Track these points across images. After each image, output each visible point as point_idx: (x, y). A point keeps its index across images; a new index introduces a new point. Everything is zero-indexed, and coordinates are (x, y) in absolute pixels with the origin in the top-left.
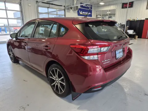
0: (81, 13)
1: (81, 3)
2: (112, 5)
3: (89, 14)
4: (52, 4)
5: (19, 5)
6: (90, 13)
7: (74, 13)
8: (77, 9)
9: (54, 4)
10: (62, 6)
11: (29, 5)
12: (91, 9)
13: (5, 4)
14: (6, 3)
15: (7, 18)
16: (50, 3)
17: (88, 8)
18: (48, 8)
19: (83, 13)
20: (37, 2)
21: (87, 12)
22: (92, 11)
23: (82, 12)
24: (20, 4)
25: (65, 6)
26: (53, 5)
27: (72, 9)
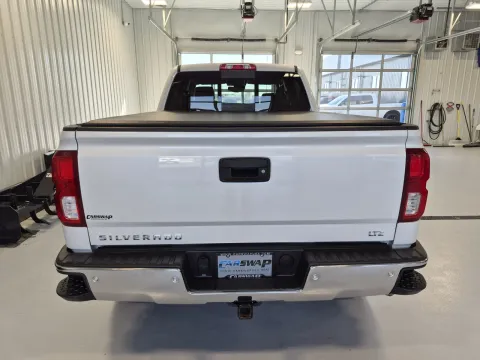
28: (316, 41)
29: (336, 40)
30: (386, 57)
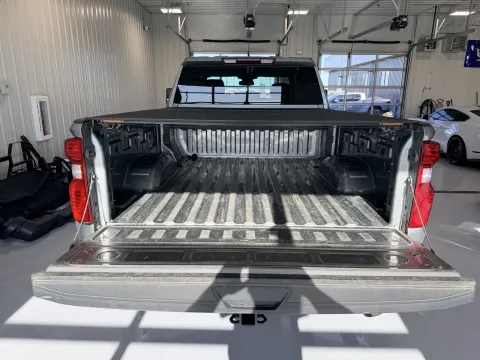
4: (364, 42)
7: (449, 59)
9: (369, 42)
10: (398, 42)
11: (299, 52)
16: (356, 39)
18: (349, 54)
20: (320, 41)
24: (279, 52)
25: (410, 42)
26: (367, 45)
27: (434, 48)
28: (315, 43)
29: (334, 41)
30: (381, 57)
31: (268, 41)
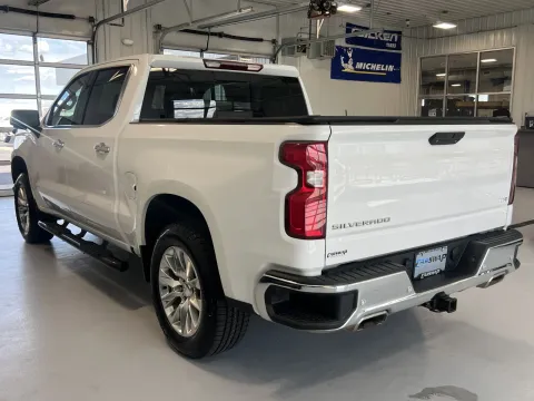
0: (348, 68)
1: (349, 27)
2: (494, 30)
3: (387, 72)
4: (220, 35)
5: (88, 43)
6: (391, 68)
8: (328, 51)
9: (227, 36)
10: (261, 40)
11: (128, 42)
12: (399, 48)
13: (35, 42)
14: (38, 39)
15: (38, 97)
16: (214, 30)
17: (382, 44)
18: (202, 51)
19: (359, 65)
20: (159, 27)
21: (376, 62)
22: (400, 55)
23: (354, 65)
24: (93, 39)
25: (274, 42)
26: (224, 40)
27: (304, 51)
31: (71, 17)
